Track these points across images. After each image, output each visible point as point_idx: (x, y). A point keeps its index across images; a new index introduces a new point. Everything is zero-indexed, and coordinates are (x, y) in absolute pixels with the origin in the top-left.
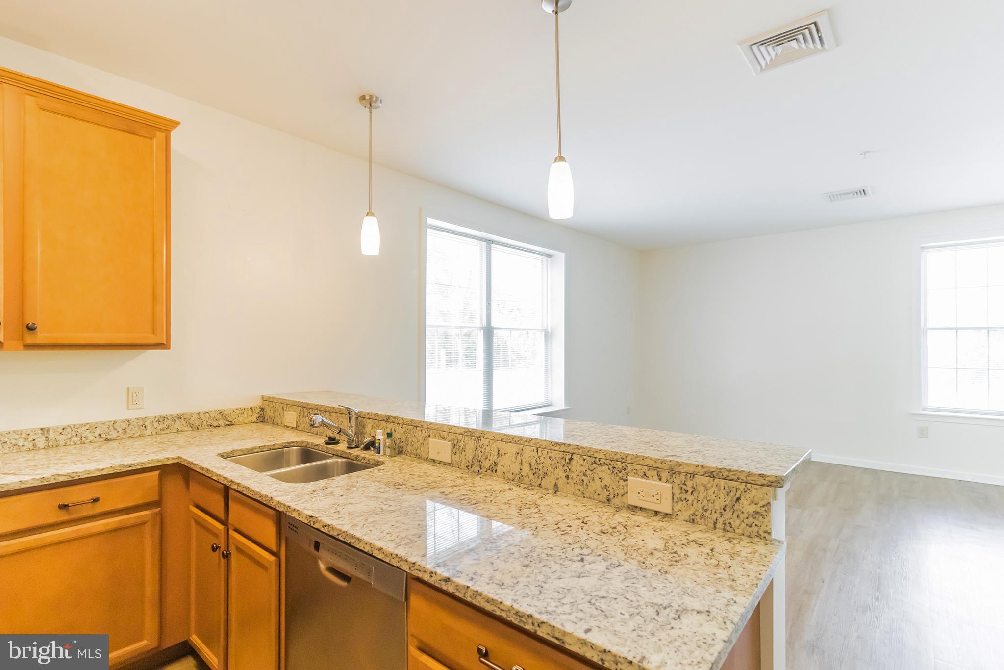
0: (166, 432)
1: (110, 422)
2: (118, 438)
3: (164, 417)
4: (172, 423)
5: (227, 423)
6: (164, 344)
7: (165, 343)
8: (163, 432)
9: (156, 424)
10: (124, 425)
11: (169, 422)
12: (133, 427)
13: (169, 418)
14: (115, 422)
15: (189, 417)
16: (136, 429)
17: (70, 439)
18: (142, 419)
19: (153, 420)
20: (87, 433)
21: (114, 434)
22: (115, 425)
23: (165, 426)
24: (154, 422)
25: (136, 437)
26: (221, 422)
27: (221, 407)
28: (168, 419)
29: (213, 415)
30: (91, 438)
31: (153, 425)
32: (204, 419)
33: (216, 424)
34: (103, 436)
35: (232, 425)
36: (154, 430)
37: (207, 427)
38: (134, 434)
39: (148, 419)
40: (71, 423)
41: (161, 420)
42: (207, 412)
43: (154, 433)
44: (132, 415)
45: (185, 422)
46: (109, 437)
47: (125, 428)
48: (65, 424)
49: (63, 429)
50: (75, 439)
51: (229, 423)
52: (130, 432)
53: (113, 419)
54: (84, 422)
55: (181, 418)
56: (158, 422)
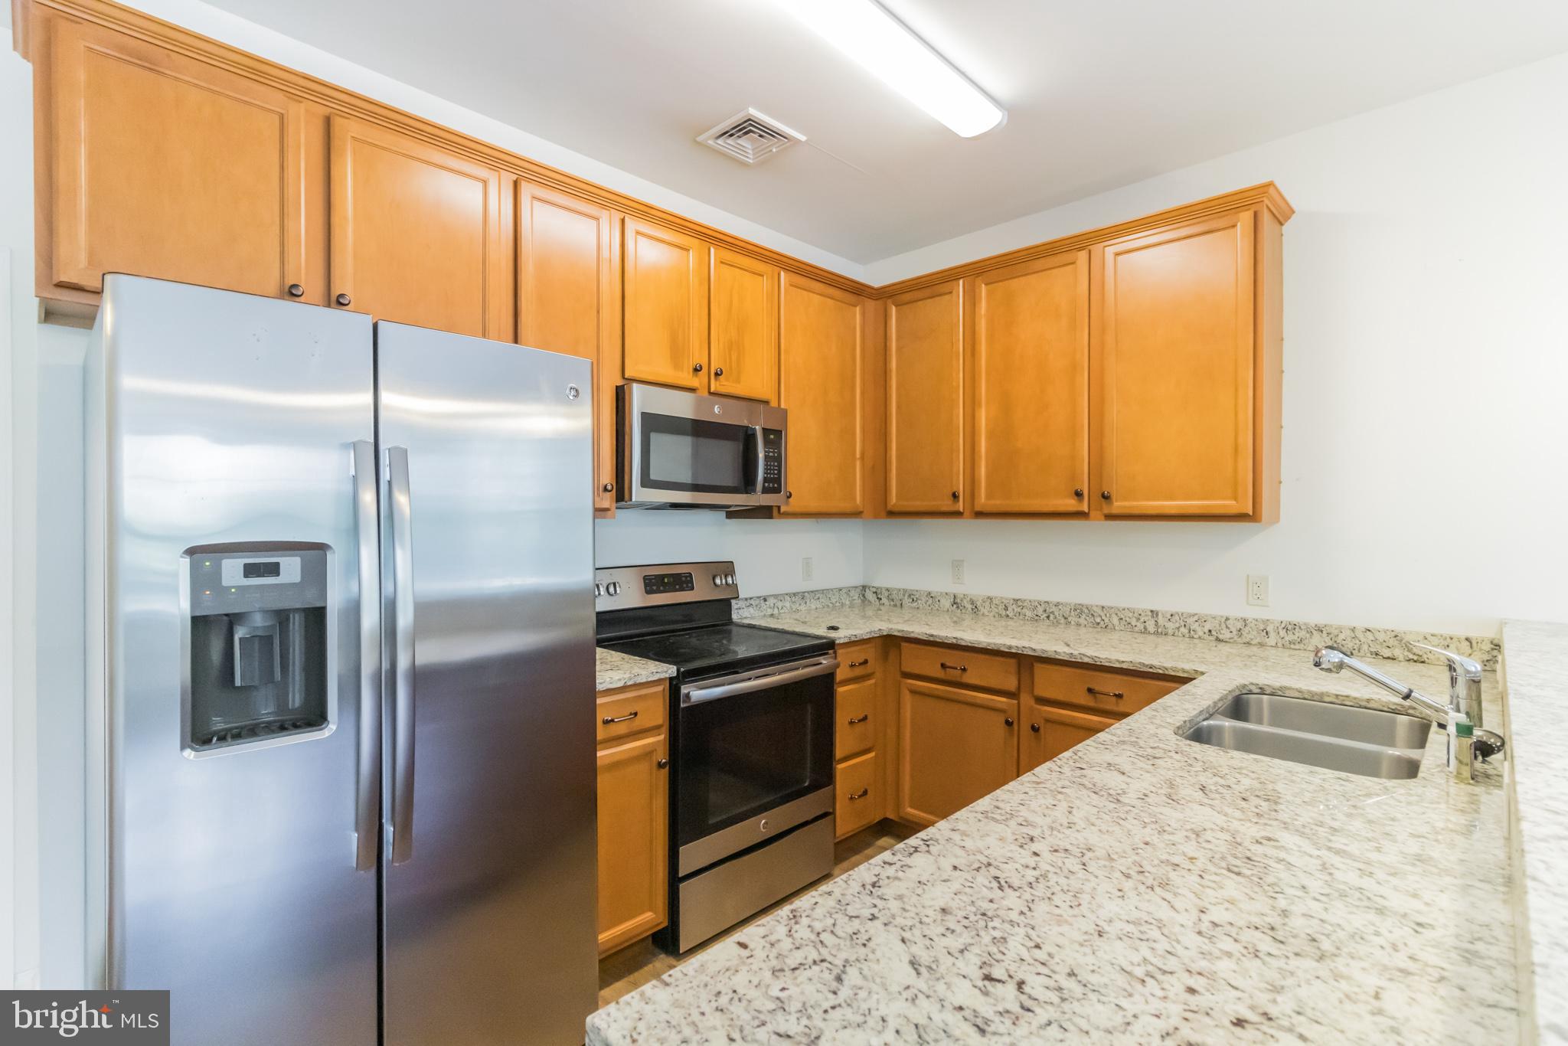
0: (1297, 647)
1: (1222, 617)
2: (1231, 641)
3: (1295, 625)
4: (1308, 635)
5: (1411, 656)
6: (1249, 515)
7: (1251, 514)
8: (1292, 646)
9: (1282, 633)
10: (1239, 625)
11: (1303, 634)
12: (1250, 630)
13: (1302, 627)
14: (1227, 619)
15: (1336, 632)
16: (1255, 633)
17: (1178, 628)
18: (1263, 621)
19: (1278, 625)
20: (1195, 626)
21: (1225, 635)
22: (1228, 623)
23: (1296, 638)
24: (1280, 630)
25: (1254, 645)
26: (1398, 652)
27: (1400, 628)
28: (1300, 627)
29: (1381, 637)
30: (1201, 633)
31: (1278, 633)
32: (1363, 640)
33: (1387, 653)
34: (1214, 633)
35: (1423, 662)
36: (1280, 640)
37: (1369, 655)
38: (1252, 639)
39: (1271, 623)
40: (1180, 610)
41: (1290, 627)
42: (1369, 631)
43: (1280, 645)
44: (1252, 613)
45: (1329, 638)
46: (1221, 637)
47: (1240, 629)
48: (1174, 610)
49: (1172, 615)
50: (1182, 629)
51: (1415, 658)
52: (1246, 637)
53: (1226, 614)
54: (1193, 611)
55: (1322, 631)
56: (1285, 630)
